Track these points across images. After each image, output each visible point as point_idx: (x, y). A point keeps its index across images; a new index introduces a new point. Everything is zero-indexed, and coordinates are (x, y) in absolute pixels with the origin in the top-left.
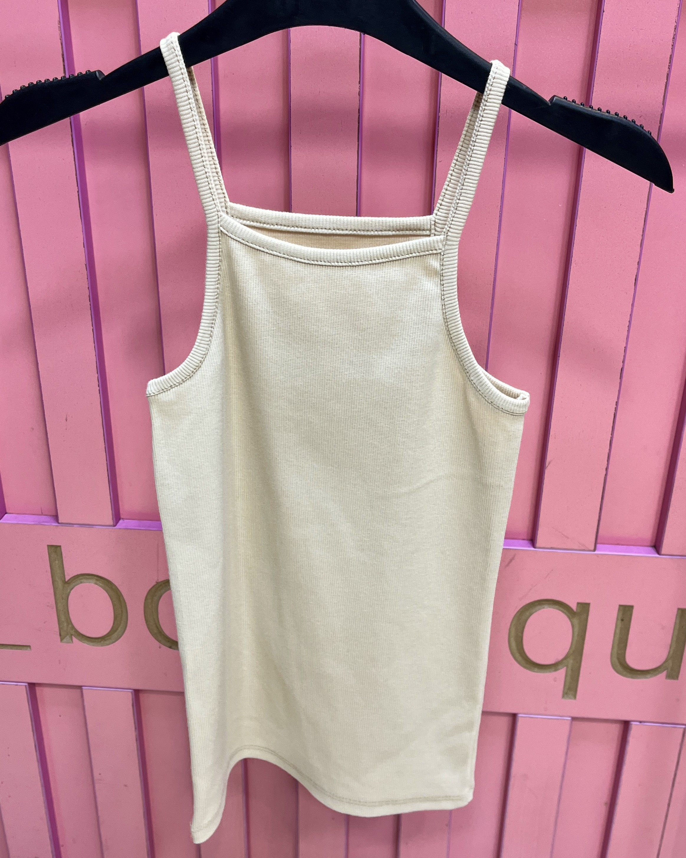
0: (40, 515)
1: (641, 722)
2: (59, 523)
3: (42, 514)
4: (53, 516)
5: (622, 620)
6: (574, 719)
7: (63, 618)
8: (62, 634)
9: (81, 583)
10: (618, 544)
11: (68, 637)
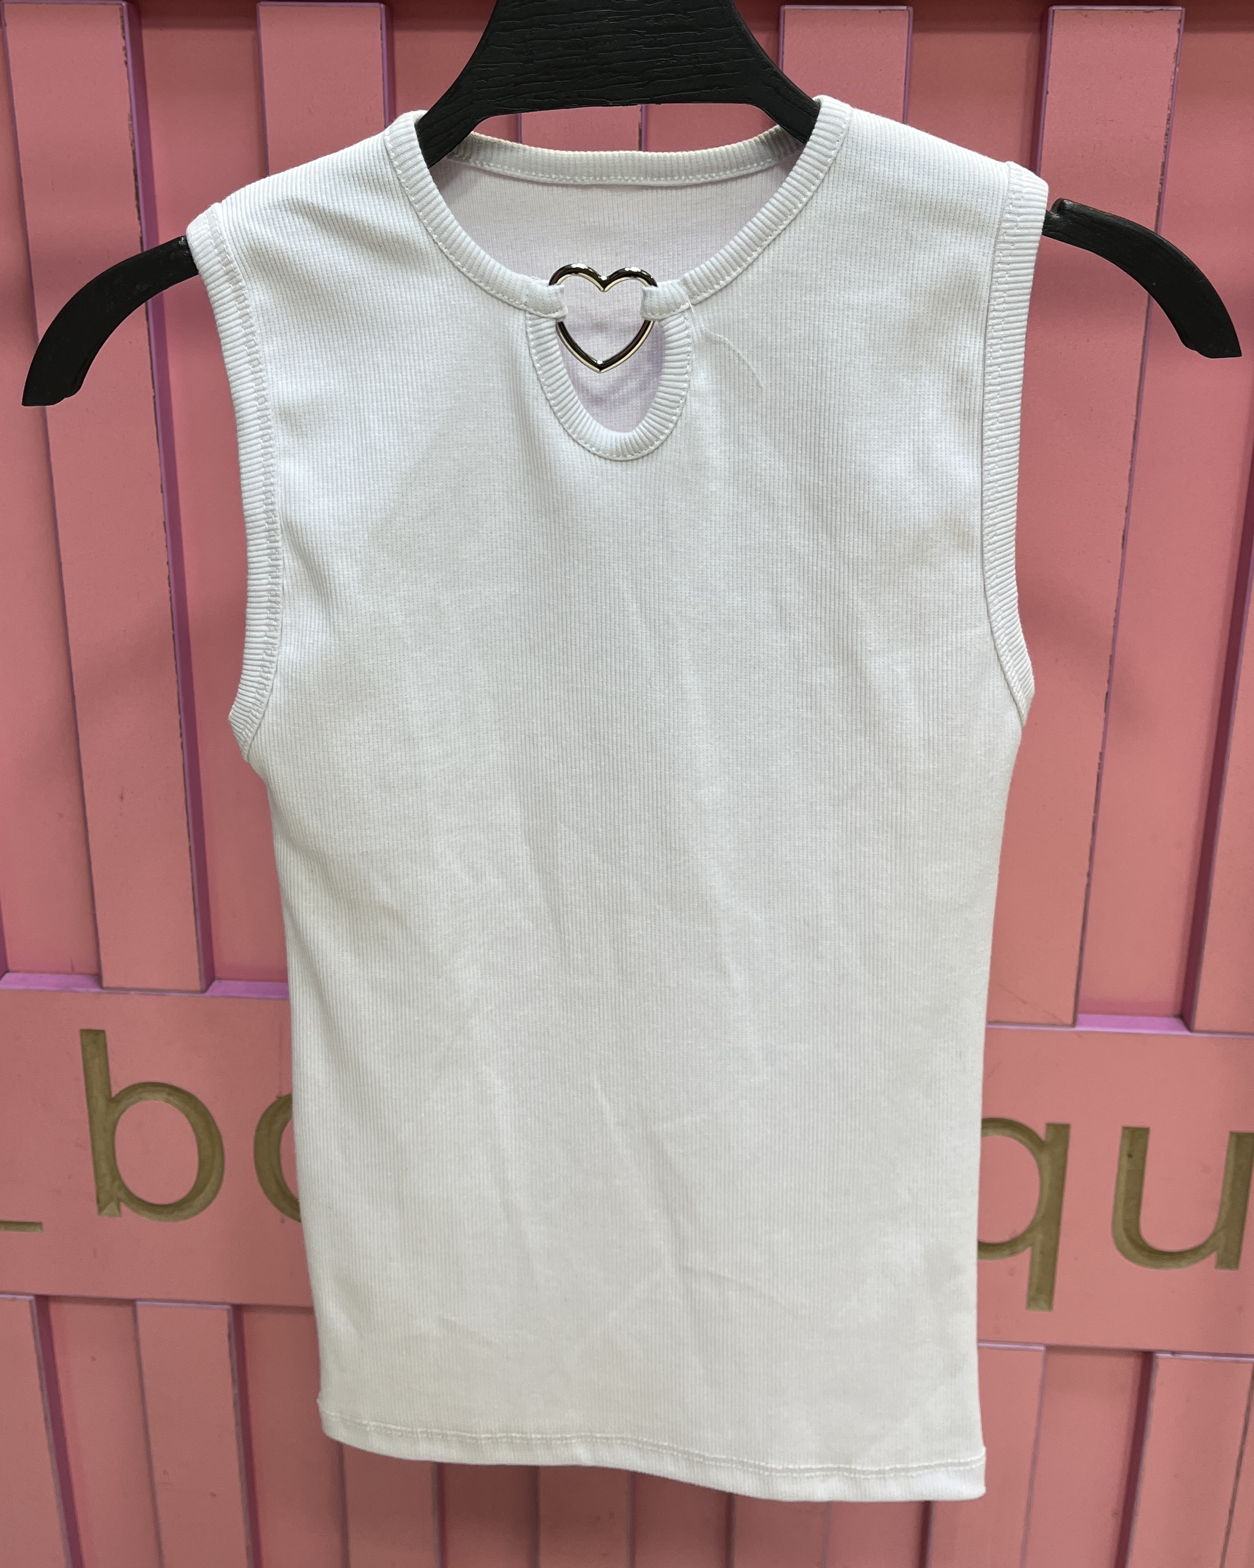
0: (70, 974)
1: (1173, 1353)
2: (102, 987)
3: (73, 972)
4: (93, 975)
5: (1130, 1156)
6: (1051, 1349)
7: (104, 1168)
8: (102, 1199)
9: (141, 1099)
10: (1115, 1013)
11: (113, 1205)
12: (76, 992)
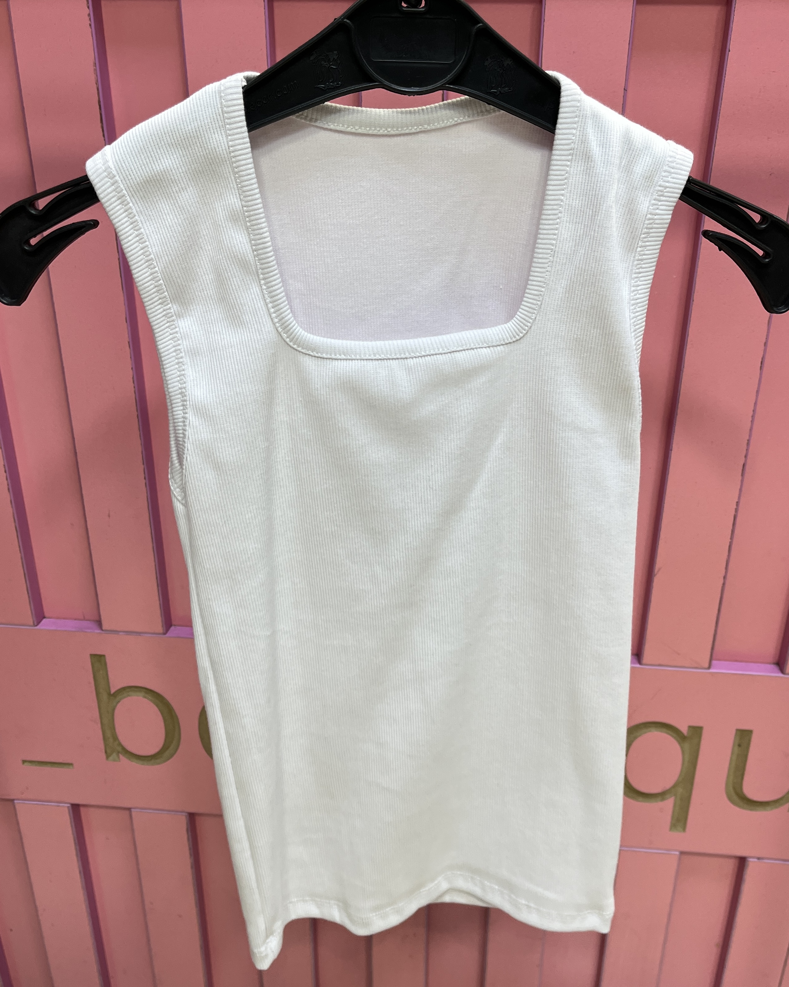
0: (82, 620)
1: (759, 858)
2: (102, 630)
3: (84, 619)
4: (97, 621)
5: (739, 745)
6: (682, 853)
7: (109, 734)
8: (108, 751)
9: (129, 696)
10: (736, 661)
11: (114, 755)
12: (86, 632)
